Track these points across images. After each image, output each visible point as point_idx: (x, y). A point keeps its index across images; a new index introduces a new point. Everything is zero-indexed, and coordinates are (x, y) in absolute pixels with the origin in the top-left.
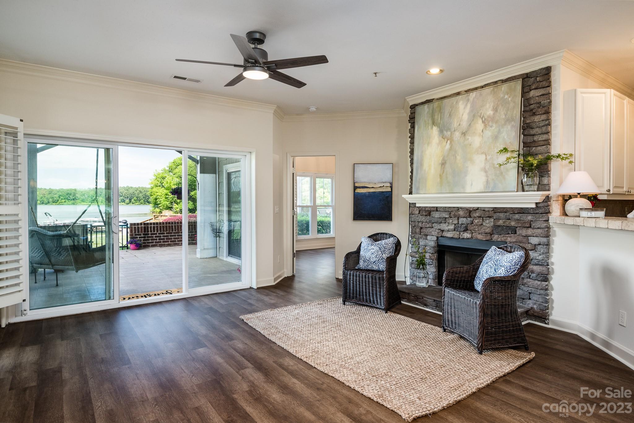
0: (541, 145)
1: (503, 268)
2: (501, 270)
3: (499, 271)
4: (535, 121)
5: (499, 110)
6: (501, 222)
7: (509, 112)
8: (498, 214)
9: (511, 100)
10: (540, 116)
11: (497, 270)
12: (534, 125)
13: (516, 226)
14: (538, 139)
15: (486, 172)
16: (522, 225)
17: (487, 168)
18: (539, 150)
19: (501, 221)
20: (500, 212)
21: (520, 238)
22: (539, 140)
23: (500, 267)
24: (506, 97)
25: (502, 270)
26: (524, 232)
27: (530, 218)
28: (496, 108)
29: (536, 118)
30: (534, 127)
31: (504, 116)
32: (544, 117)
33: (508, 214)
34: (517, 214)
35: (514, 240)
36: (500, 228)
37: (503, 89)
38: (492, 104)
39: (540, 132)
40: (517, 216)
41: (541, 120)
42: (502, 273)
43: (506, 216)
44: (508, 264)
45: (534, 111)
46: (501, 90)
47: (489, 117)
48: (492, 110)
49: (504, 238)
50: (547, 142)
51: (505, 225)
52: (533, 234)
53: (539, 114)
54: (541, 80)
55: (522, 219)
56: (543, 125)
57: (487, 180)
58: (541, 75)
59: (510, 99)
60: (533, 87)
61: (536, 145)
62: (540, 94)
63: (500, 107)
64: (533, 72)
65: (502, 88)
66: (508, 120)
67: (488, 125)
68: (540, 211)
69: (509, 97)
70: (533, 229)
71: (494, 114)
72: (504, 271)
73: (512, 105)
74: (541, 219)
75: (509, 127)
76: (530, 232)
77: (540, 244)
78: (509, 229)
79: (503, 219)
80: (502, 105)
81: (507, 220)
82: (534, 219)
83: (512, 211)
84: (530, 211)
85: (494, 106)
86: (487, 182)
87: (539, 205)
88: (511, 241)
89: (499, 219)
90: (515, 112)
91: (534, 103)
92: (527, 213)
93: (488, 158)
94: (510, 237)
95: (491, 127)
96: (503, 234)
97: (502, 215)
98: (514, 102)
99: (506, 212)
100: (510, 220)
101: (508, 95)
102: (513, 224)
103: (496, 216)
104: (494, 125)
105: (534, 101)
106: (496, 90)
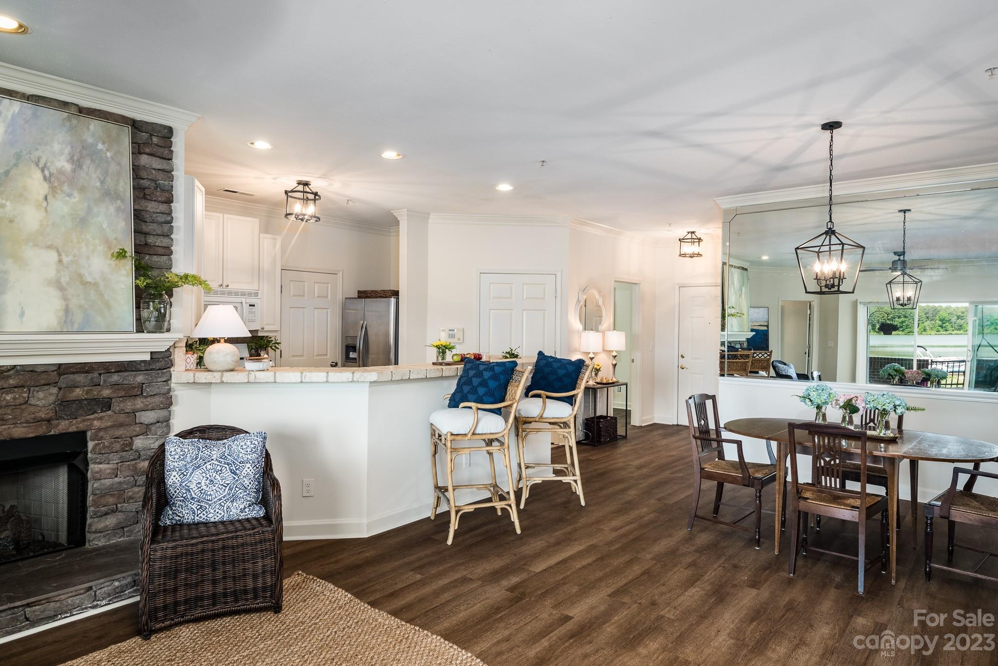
0: (159, 253)
1: (248, 465)
2: (246, 469)
3: (244, 471)
4: (148, 209)
5: (85, 167)
6: (78, 392)
7: (108, 180)
8: (72, 376)
9: (112, 157)
10: (157, 204)
11: (238, 472)
12: (147, 217)
13: (112, 396)
14: (155, 242)
15: (61, 289)
16: (126, 393)
17: (64, 281)
18: (156, 262)
19: (78, 390)
20: (73, 373)
21: (122, 418)
22: (157, 244)
23: (241, 465)
24: (100, 146)
25: (249, 468)
26: (129, 405)
27: (140, 378)
28: (78, 160)
29: (150, 206)
30: (146, 220)
31: (98, 184)
32: (163, 208)
33: (96, 375)
34: (116, 374)
35: (109, 424)
36: (74, 406)
37: (92, 127)
38: (67, 150)
39: (159, 232)
40: (115, 378)
41: (158, 211)
42: (251, 473)
43: (92, 379)
44: (253, 456)
45: (147, 192)
46: (89, 129)
47: (61, 172)
48: (68, 161)
49: (86, 423)
50: (168, 252)
51: (89, 396)
52: (147, 405)
53: (154, 201)
54: (160, 144)
55: (125, 382)
56: (163, 220)
57: (67, 306)
58: (160, 135)
59: (109, 154)
60: (147, 150)
61: (152, 253)
62: (159, 167)
63: (88, 162)
64: (146, 123)
65: (89, 124)
66: (108, 195)
67: (61, 190)
68: (158, 365)
69: (108, 150)
70: (146, 397)
71: (74, 171)
72: (251, 468)
73: (113, 167)
74: (159, 380)
75: (112, 209)
76: (139, 403)
77: (158, 422)
78: (96, 405)
79: (85, 386)
80: (93, 161)
81: (94, 388)
82: (148, 379)
83: (105, 369)
84: (138, 366)
85: (73, 156)
86: (67, 310)
87: (155, 357)
88: (103, 426)
89: (74, 386)
90: (122, 184)
91: (147, 178)
92: (134, 371)
93: (65, 259)
94: (100, 419)
95: (70, 195)
96: (82, 415)
97: (80, 378)
98: (119, 164)
99: (87, 372)
100: (99, 387)
101: (103, 143)
102: (106, 393)
103: (64, 380)
104: (76, 194)
105: (148, 175)
106: (74, 122)
